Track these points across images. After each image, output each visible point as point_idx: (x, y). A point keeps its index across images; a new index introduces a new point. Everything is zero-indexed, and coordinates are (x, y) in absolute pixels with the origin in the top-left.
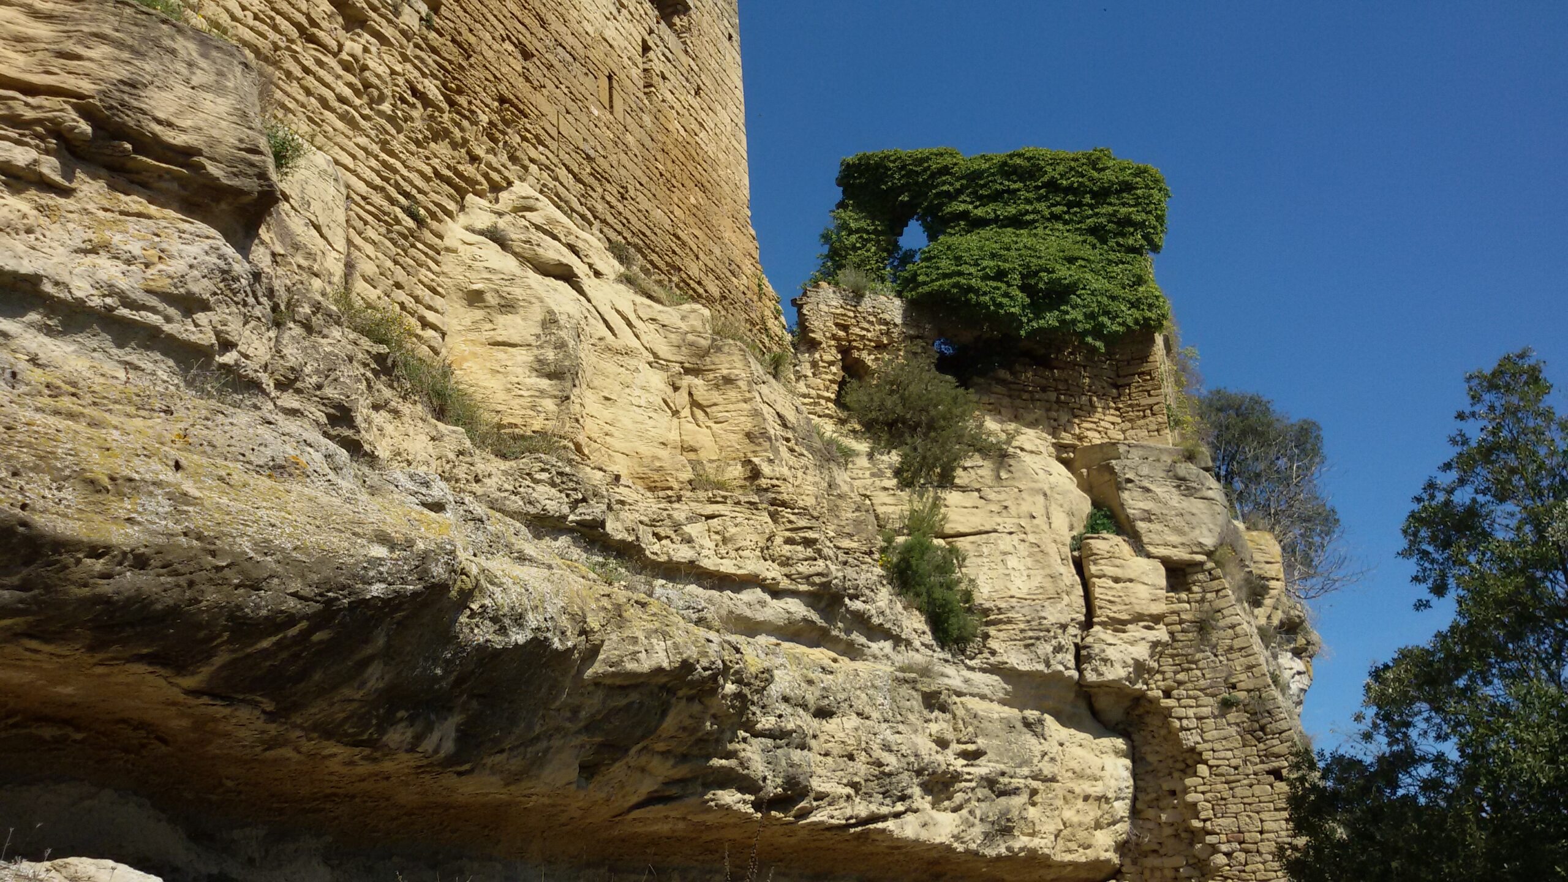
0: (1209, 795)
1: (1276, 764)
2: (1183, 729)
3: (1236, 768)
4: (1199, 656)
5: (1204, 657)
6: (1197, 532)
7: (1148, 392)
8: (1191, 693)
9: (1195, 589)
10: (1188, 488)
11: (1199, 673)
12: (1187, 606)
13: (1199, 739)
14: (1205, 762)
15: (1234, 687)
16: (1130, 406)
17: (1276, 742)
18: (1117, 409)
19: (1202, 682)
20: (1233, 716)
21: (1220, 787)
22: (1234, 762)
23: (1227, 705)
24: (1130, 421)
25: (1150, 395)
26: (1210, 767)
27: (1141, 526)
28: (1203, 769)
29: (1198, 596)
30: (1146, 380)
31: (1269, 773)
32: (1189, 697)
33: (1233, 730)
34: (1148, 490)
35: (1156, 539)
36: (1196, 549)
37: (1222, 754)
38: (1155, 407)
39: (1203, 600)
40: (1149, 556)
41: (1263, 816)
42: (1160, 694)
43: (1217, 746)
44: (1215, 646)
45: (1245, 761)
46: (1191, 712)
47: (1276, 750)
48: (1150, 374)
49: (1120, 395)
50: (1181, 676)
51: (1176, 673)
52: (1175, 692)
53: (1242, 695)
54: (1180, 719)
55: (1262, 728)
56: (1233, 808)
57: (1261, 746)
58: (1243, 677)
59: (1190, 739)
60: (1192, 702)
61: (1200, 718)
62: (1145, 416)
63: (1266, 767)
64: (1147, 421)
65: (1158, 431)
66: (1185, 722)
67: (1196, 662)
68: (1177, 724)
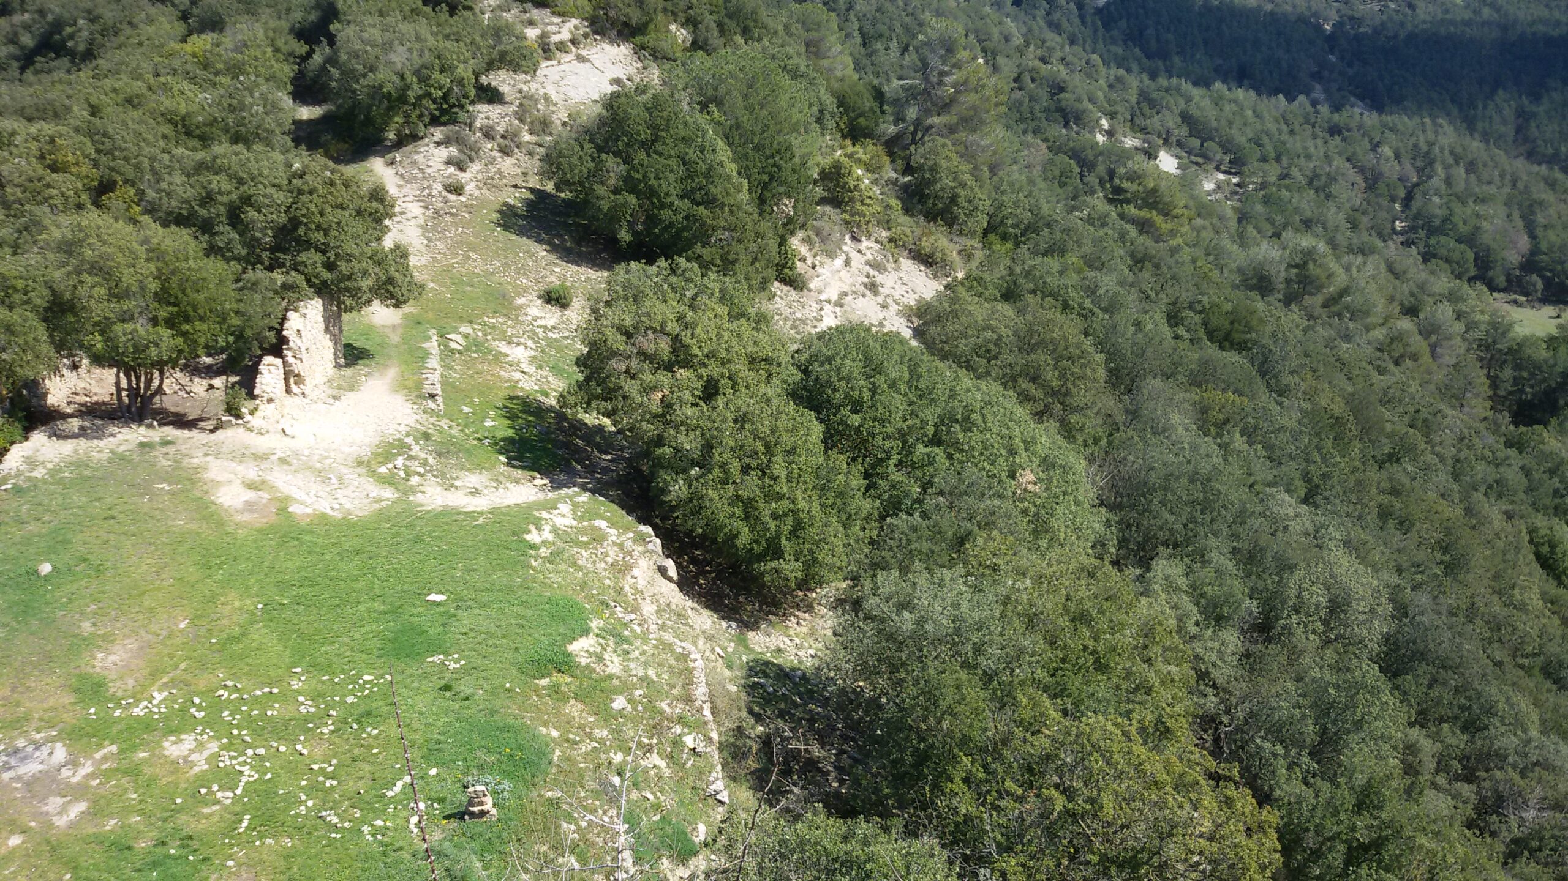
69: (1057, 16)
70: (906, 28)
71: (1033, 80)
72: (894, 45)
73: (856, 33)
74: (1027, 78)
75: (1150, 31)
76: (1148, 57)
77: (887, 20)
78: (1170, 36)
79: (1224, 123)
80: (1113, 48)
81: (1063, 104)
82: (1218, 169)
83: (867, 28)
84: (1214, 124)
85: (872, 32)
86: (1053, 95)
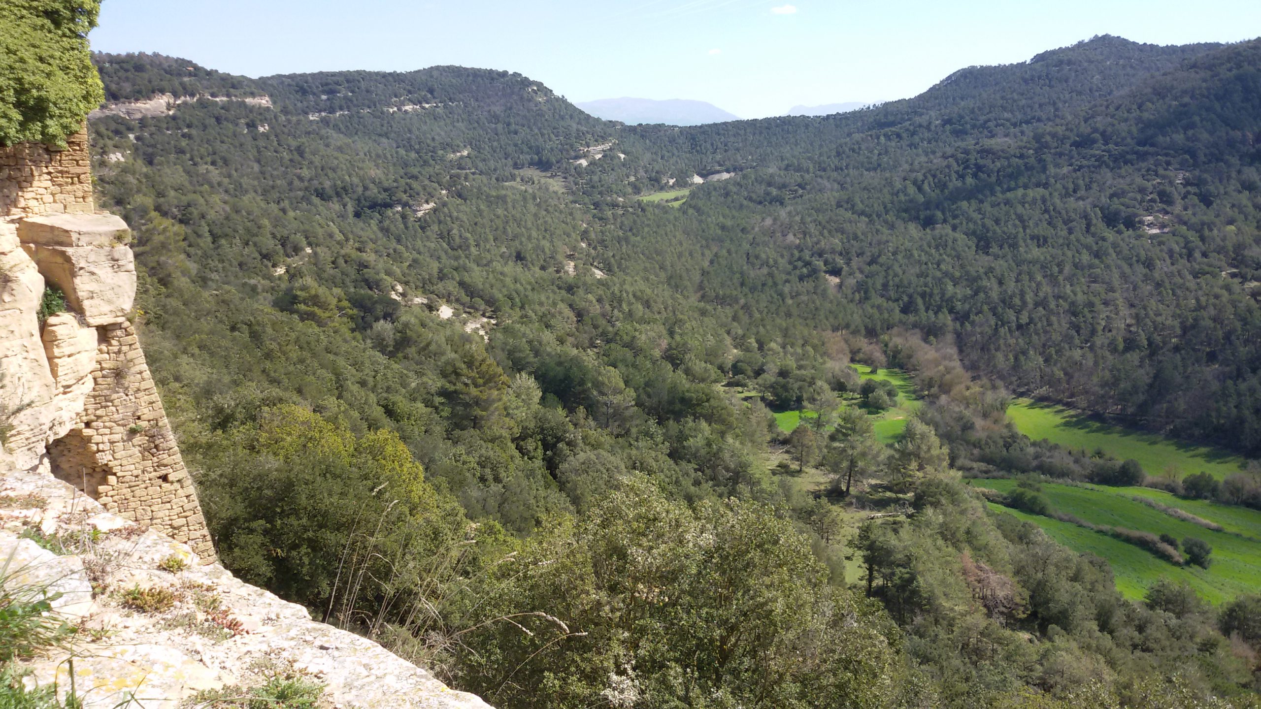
0: (116, 498)
1: (164, 472)
2: (98, 451)
3: (137, 476)
4: (114, 396)
5: (118, 397)
6: (121, 300)
7: (77, 161)
8: (107, 424)
9: (114, 342)
10: (119, 266)
11: (114, 409)
12: (107, 356)
13: (111, 458)
14: (115, 474)
15: (139, 418)
16: (61, 172)
17: (165, 456)
18: (49, 173)
19: (116, 416)
20: (138, 439)
21: (125, 491)
22: (135, 473)
23: (133, 432)
24: (60, 185)
25: (78, 165)
26: (118, 477)
27: (86, 304)
28: (112, 479)
29: (116, 349)
30: (75, 150)
31: (159, 478)
32: (105, 427)
33: (136, 450)
34: (93, 273)
35: (95, 311)
36: (119, 314)
37: (127, 468)
38: (82, 176)
39: (119, 352)
40: (89, 326)
41: (153, 508)
42: (83, 425)
43: (124, 462)
44: (127, 388)
45: (143, 472)
46: (106, 439)
47: (165, 462)
48: (79, 145)
49: (51, 160)
50: (99, 413)
51: (96, 409)
52: (94, 424)
53: (144, 424)
54: (97, 444)
55: (156, 447)
56: (132, 505)
57: (155, 459)
58: (146, 411)
59: (104, 458)
60: (107, 431)
61: (112, 443)
62: (72, 183)
63: (158, 474)
64: (75, 187)
65: (84, 198)
66: (101, 447)
67: (112, 401)
68: (94, 448)
69: (386, 223)
70: (248, 230)
71: (346, 262)
72: (237, 241)
73: (207, 234)
74: (341, 261)
75: (455, 231)
76: (453, 249)
77: (231, 225)
78: (469, 235)
79: (487, 286)
80: (428, 244)
81: (366, 276)
82: (483, 315)
83: (217, 230)
84: (481, 287)
85: (220, 233)
86: (358, 271)
